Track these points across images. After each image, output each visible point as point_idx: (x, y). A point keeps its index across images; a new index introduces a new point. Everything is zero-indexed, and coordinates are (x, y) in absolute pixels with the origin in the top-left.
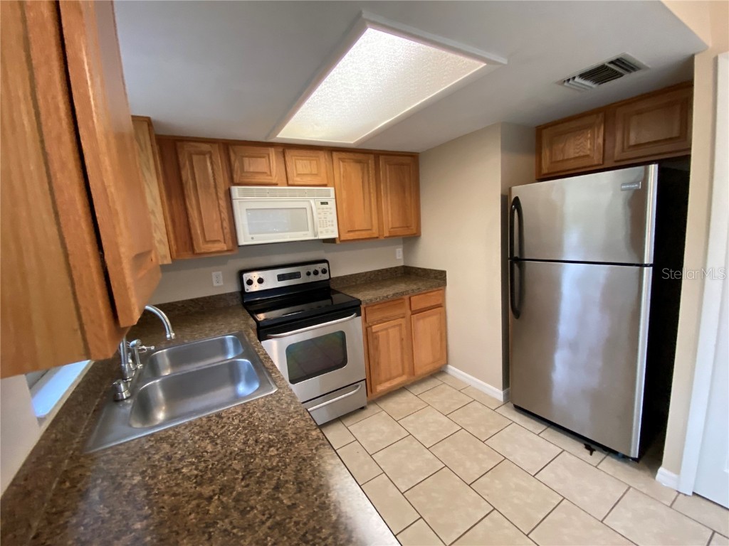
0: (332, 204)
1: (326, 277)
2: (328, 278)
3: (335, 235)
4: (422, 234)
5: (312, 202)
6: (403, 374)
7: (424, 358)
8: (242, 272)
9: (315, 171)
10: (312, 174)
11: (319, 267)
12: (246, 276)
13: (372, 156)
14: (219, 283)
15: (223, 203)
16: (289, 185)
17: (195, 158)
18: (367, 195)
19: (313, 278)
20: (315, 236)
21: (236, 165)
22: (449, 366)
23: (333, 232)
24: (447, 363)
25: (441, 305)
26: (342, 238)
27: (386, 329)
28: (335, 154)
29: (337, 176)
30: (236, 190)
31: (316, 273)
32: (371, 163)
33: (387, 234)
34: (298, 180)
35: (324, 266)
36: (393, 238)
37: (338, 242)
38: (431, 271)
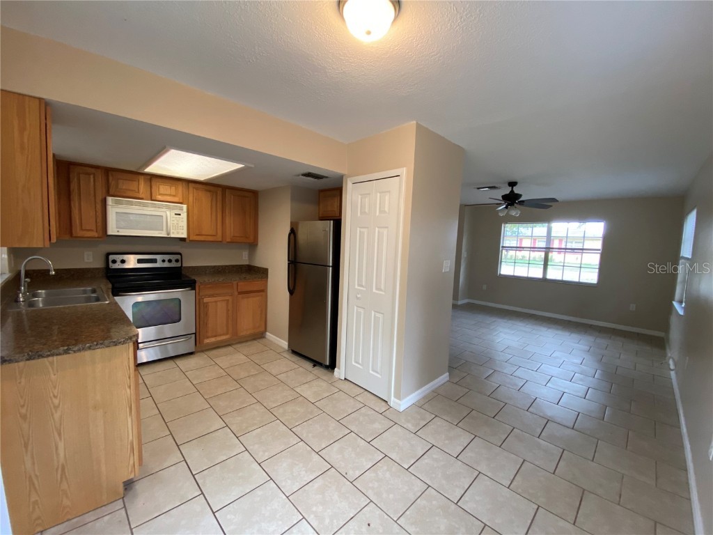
0: (184, 215)
1: (178, 265)
2: (180, 265)
3: (185, 236)
4: (260, 244)
5: (168, 213)
6: (227, 334)
7: (246, 325)
8: (108, 255)
9: (174, 193)
10: (170, 195)
11: (173, 257)
12: (112, 257)
13: (221, 189)
14: (90, 259)
15: (99, 206)
16: (152, 200)
17: (82, 176)
18: (214, 214)
19: (166, 265)
20: (168, 235)
21: (112, 183)
22: (268, 333)
23: (182, 233)
24: (266, 331)
25: (263, 291)
26: (191, 239)
27: (216, 302)
28: (190, 184)
29: (191, 199)
30: (110, 200)
31: (170, 261)
32: (219, 192)
33: (229, 240)
34: (159, 197)
35: (178, 257)
36: (234, 243)
37: (187, 241)
38: (261, 268)
